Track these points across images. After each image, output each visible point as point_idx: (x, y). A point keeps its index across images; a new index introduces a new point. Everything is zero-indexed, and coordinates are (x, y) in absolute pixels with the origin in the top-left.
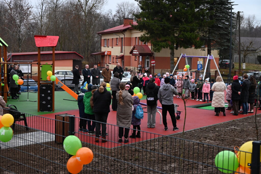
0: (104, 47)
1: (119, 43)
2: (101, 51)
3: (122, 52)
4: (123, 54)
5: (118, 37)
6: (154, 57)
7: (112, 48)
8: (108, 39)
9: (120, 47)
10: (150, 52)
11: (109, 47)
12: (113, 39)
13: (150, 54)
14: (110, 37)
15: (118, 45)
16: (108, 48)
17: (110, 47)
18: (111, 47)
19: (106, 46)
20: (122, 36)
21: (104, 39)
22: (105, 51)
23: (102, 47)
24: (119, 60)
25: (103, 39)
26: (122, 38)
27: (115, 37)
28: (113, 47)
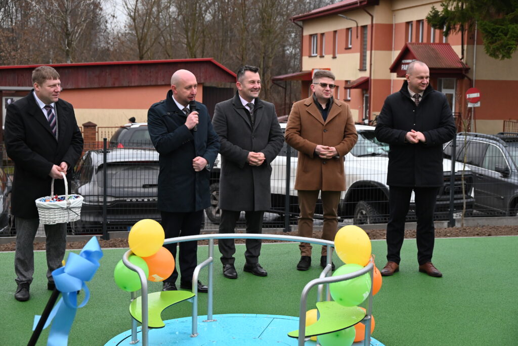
0: (310, 56)
1: (356, 43)
2: (301, 71)
3: (362, 69)
4: (366, 74)
5: (352, 25)
6: (471, 81)
7: (334, 57)
8: (322, 34)
9: (357, 56)
10: (460, 66)
11: (323, 57)
12: (335, 32)
13: (460, 69)
14: (326, 28)
15: (350, 48)
16: (322, 59)
17: (329, 57)
18: (332, 56)
19: (315, 55)
20: (365, 20)
21: (311, 36)
22: (313, 69)
23: (305, 59)
24: (356, 92)
25: (306, 36)
26: (364, 27)
27: (341, 25)
28: (337, 55)
